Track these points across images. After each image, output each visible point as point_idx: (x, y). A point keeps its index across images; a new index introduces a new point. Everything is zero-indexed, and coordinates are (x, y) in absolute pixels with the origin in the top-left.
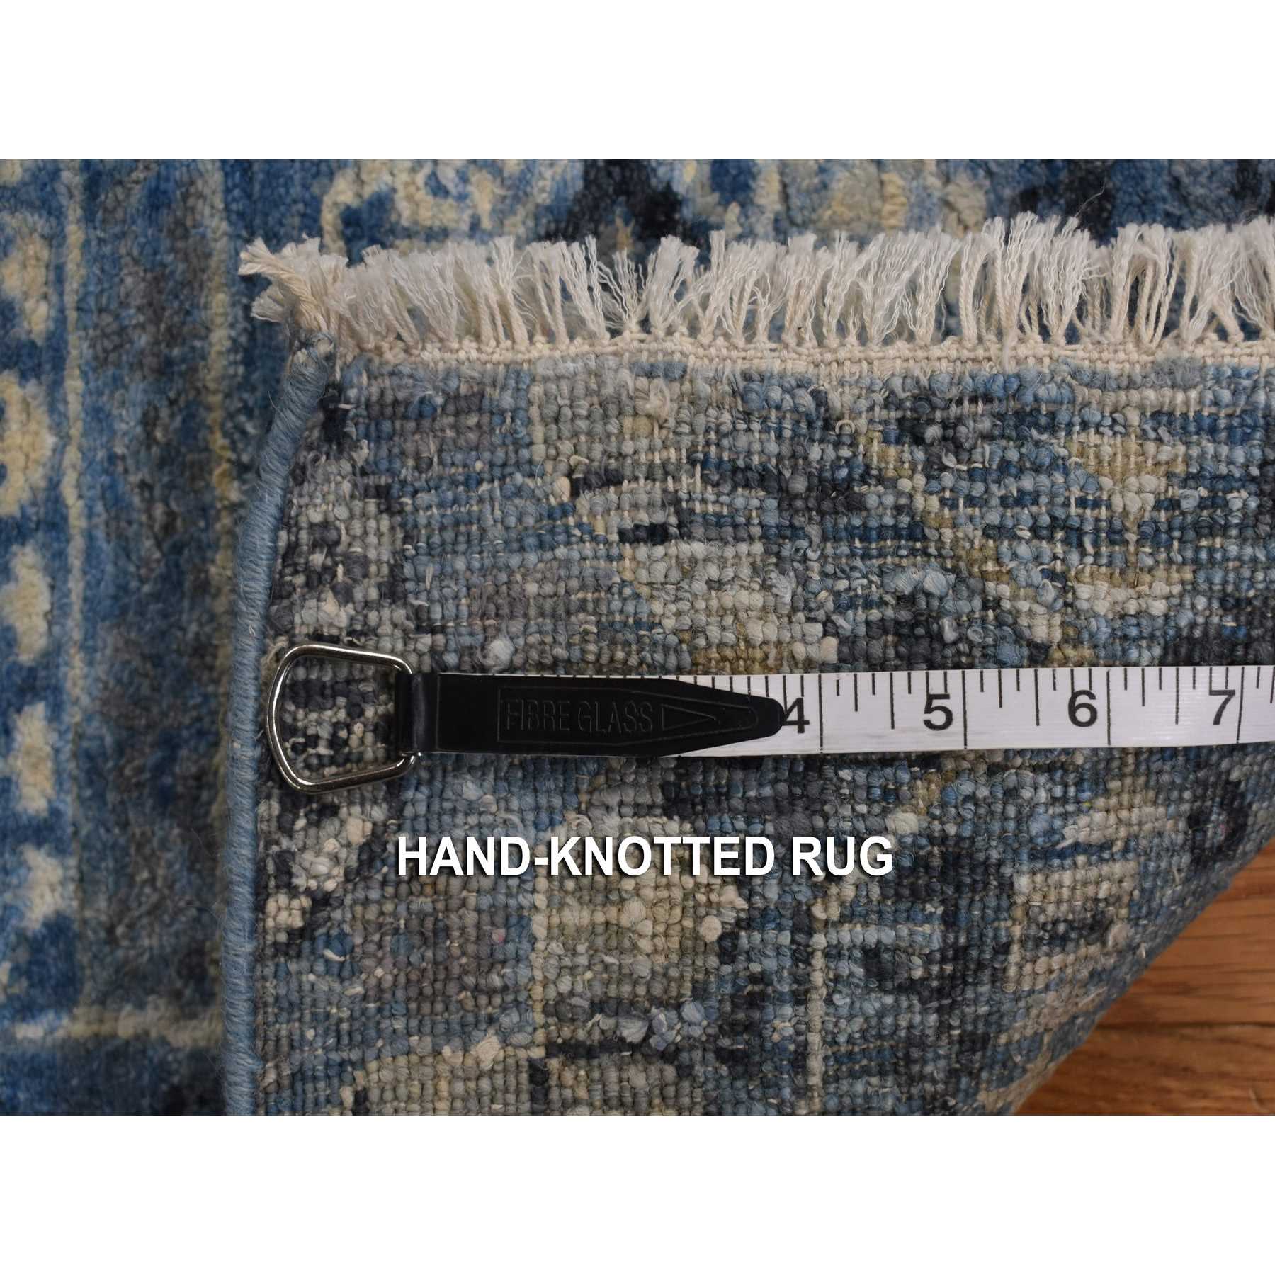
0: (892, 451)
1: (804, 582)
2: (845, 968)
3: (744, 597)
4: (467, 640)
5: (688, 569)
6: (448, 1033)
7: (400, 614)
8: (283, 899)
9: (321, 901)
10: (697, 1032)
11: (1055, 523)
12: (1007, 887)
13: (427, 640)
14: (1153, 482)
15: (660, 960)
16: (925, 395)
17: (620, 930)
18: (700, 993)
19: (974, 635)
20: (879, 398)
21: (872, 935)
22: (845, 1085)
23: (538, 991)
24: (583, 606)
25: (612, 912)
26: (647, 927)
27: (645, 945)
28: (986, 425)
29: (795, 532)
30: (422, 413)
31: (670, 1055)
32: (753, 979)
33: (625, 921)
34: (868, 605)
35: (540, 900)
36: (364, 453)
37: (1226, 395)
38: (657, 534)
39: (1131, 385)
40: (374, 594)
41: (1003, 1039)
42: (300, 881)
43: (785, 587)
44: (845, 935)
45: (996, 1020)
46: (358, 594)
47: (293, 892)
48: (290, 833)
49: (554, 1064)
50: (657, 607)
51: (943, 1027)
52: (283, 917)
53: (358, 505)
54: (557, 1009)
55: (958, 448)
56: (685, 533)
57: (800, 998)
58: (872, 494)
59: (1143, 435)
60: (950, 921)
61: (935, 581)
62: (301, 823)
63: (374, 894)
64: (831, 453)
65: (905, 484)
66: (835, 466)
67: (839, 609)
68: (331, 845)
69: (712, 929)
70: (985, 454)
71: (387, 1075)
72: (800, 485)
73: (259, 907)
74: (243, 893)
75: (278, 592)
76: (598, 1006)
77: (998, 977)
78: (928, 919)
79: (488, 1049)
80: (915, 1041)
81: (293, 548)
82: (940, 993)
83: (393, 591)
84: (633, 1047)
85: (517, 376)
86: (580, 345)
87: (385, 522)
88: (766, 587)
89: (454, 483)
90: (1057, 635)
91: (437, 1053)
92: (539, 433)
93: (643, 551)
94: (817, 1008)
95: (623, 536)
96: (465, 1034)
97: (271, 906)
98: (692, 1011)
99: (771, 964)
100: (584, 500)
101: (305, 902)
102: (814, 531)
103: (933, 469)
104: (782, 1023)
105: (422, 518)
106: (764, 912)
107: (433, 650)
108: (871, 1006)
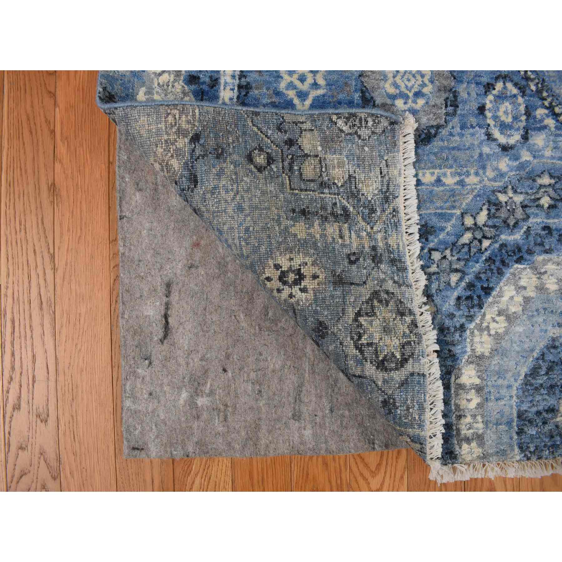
0: (392, 208)
1: (377, 195)
2: (334, 200)
3: (374, 186)
4: (368, 144)
5: (377, 177)
6: (321, 143)
7: (370, 134)
8: (336, 118)
9: (336, 124)
10: (324, 179)
11: (386, 230)
12: (345, 223)
13: (367, 138)
14: (392, 244)
15: (332, 174)
16: (398, 212)
17: (334, 168)
18: (329, 179)
19: (373, 219)
20: (397, 206)
21: (338, 204)
22: (320, 199)
23: (326, 156)
24: (372, 162)
25: (336, 167)
26: (335, 172)
27: (333, 172)
28: (396, 221)
29: (382, 194)
30: (394, 137)
31: (321, 175)
32: (331, 187)
33: (336, 169)
34: (375, 204)
35: (337, 156)
36: (389, 128)
37: (402, 254)
38: (381, 173)
39: (402, 240)
40: (373, 130)
41: (326, 224)
42: (338, 120)
43: (376, 192)
44: (338, 200)
45: (329, 222)
46: (373, 127)
47: (337, 119)
48: (344, 118)
49: (319, 158)
50: (373, 173)
51: (328, 214)
52: (334, 118)
53: (383, 127)
54: (325, 159)
55: (393, 217)
56: (381, 177)
57: (330, 193)
58: (387, 205)
59: (397, 242)
60: (341, 215)
61: (379, 213)
62: (345, 120)
63: (337, 131)
64: (391, 199)
65: (388, 210)
66: (390, 200)
67: (374, 200)
68: (343, 124)
69: (336, 181)
70: (392, 220)
71: (315, 134)
72: (387, 194)
73: (335, 114)
74: (337, 112)
75: (373, 115)
76: (326, 164)
77: (335, 222)
78: (341, 212)
79: (320, 148)
80: (326, 210)
81: (378, 117)
82: (333, 213)
83: (373, 133)
84: (322, 170)
85: (398, 151)
86: (402, 160)
87: (381, 131)
88: (376, 189)
89: (386, 142)
90: (374, 231)
91: (318, 141)
92: (392, 155)
93: (379, 171)
94: (328, 196)
95: (381, 168)
96: (321, 145)
97: (335, 116)
98: (327, 178)
99: (333, 190)
100: (384, 161)
101: (336, 121)
102: (382, 196)
103: (390, 213)
104: (326, 191)
105: (381, 137)
106: (339, 189)
107: (366, 139)
108: (330, 203)
